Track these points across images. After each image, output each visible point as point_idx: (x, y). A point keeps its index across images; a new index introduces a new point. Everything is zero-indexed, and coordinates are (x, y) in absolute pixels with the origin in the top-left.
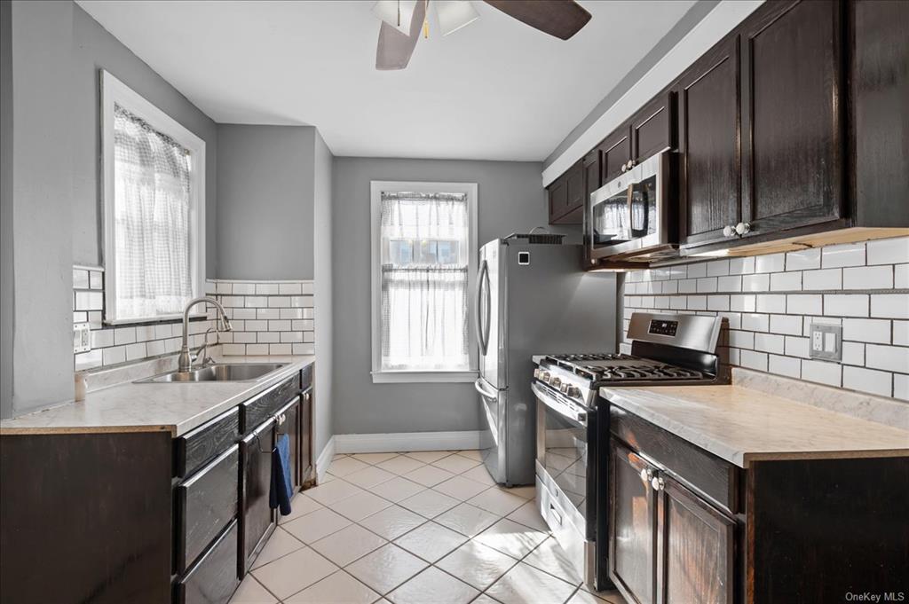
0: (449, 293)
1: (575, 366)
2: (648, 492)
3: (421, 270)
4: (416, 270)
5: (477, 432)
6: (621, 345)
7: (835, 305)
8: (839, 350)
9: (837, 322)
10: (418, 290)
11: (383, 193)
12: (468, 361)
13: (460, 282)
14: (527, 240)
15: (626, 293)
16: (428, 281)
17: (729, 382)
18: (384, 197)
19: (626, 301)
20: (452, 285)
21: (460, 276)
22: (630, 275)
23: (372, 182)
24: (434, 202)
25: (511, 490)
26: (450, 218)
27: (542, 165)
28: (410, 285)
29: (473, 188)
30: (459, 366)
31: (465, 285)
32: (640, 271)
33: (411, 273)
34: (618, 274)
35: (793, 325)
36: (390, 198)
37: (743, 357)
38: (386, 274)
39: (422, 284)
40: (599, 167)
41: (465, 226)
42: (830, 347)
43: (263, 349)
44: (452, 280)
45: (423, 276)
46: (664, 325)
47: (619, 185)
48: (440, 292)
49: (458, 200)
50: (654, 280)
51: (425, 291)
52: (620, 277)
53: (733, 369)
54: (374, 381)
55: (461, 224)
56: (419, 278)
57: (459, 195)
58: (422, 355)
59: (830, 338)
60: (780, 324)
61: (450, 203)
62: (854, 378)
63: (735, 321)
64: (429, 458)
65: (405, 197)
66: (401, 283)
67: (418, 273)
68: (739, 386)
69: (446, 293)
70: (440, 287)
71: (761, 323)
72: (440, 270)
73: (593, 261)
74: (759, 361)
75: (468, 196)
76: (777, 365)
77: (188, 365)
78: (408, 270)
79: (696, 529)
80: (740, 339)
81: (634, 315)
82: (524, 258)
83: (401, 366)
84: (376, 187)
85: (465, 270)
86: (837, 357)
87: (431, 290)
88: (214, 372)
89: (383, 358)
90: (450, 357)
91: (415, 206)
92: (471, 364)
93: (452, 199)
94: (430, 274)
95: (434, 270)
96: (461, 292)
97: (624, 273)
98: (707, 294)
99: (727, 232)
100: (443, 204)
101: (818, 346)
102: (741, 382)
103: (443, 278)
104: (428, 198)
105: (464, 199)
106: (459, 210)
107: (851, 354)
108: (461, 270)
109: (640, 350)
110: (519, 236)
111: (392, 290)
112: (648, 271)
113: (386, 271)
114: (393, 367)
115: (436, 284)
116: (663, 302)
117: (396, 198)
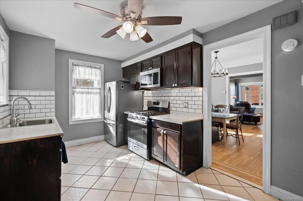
0: (95, 96)
1: (141, 113)
2: (162, 135)
3: (86, 88)
4: (84, 88)
5: (104, 135)
6: (143, 108)
7: (187, 98)
8: (188, 106)
9: (187, 101)
10: (85, 95)
11: (73, 63)
12: (101, 115)
13: (98, 92)
14: (123, 82)
15: (145, 96)
16: (88, 92)
17: (170, 114)
18: (73, 65)
19: (145, 98)
20: (96, 93)
21: (98, 91)
22: (146, 92)
23: (69, 59)
24: (90, 68)
25: (119, 147)
26: (96, 73)
27: (121, 62)
28: (82, 93)
29: (102, 66)
30: (98, 117)
31: (100, 93)
32: (148, 91)
33: (82, 89)
34: (143, 91)
35: (181, 102)
36: (75, 65)
37: (172, 109)
38: (74, 89)
39: (86, 93)
40: (141, 66)
41: (100, 76)
42: (187, 106)
43: (34, 115)
44: (96, 92)
45: (87, 90)
46: (156, 103)
47: (149, 72)
48: (92, 95)
49: (98, 68)
50: (152, 93)
51: (87, 95)
52: (143, 92)
53: (170, 111)
54: (70, 124)
55: (99, 75)
56: (85, 91)
57: (98, 67)
58: (86, 114)
59: (187, 104)
60: (178, 102)
61: (95, 69)
62: (190, 110)
63: (170, 101)
64: (91, 145)
65: (81, 66)
66: (79, 92)
67: (85, 89)
68: (172, 114)
69: (94, 95)
70: (92, 94)
71: (175, 102)
72: (92, 88)
73: (140, 88)
74: (175, 109)
75: (101, 67)
76: (178, 109)
77: (14, 122)
78: (82, 88)
79: (173, 138)
80: (171, 105)
81: (148, 101)
82: (122, 87)
83: (79, 118)
84: (71, 61)
85: (100, 89)
86: (187, 107)
87: (89, 95)
88: (22, 123)
89: (73, 116)
90: (95, 114)
91: (84, 69)
92: (102, 116)
93: (96, 68)
94: (89, 90)
95: (90, 89)
96: (98, 95)
97: (144, 91)
98: (165, 96)
99: (173, 85)
100: (93, 69)
101: (185, 106)
102: (172, 113)
103: (93, 91)
104: (88, 66)
105: (99, 68)
106: (98, 71)
107: (189, 106)
108: (99, 89)
109: (150, 109)
110: (120, 81)
111: (76, 95)
112: (150, 91)
113: (74, 88)
114: (76, 119)
115: (91, 93)
116: (155, 98)
117: (78, 65)
